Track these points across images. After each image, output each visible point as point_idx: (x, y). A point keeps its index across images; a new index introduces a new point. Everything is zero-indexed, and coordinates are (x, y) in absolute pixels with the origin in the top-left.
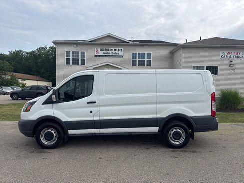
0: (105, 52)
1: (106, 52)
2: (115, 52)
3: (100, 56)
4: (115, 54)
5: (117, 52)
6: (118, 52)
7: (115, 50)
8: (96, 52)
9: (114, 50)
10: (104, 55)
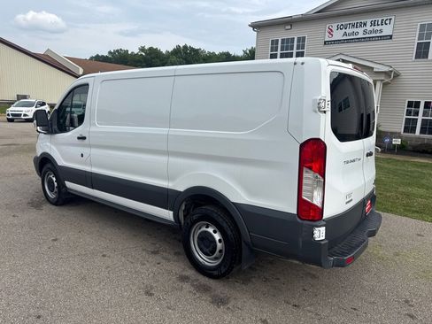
0: (348, 31)
1: (350, 31)
2: (372, 28)
3: (335, 42)
4: (371, 32)
5: (376, 28)
6: (379, 28)
7: (373, 24)
8: (327, 34)
9: (368, 24)
10: (345, 38)
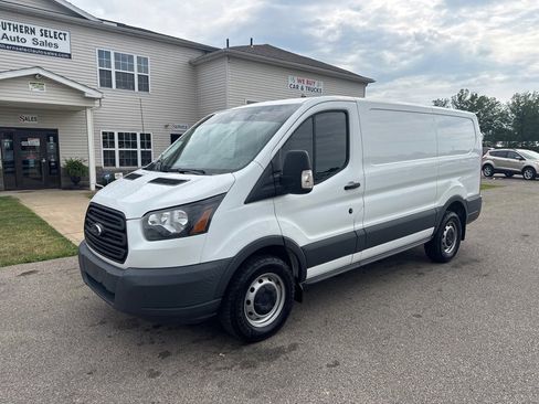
0: (8, 33)
1: (10, 33)
2: (43, 39)
4: (43, 44)
5: (49, 40)
6: (53, 41)
7: (44, 34)
9: (38, 32)
10: (6, 42)
